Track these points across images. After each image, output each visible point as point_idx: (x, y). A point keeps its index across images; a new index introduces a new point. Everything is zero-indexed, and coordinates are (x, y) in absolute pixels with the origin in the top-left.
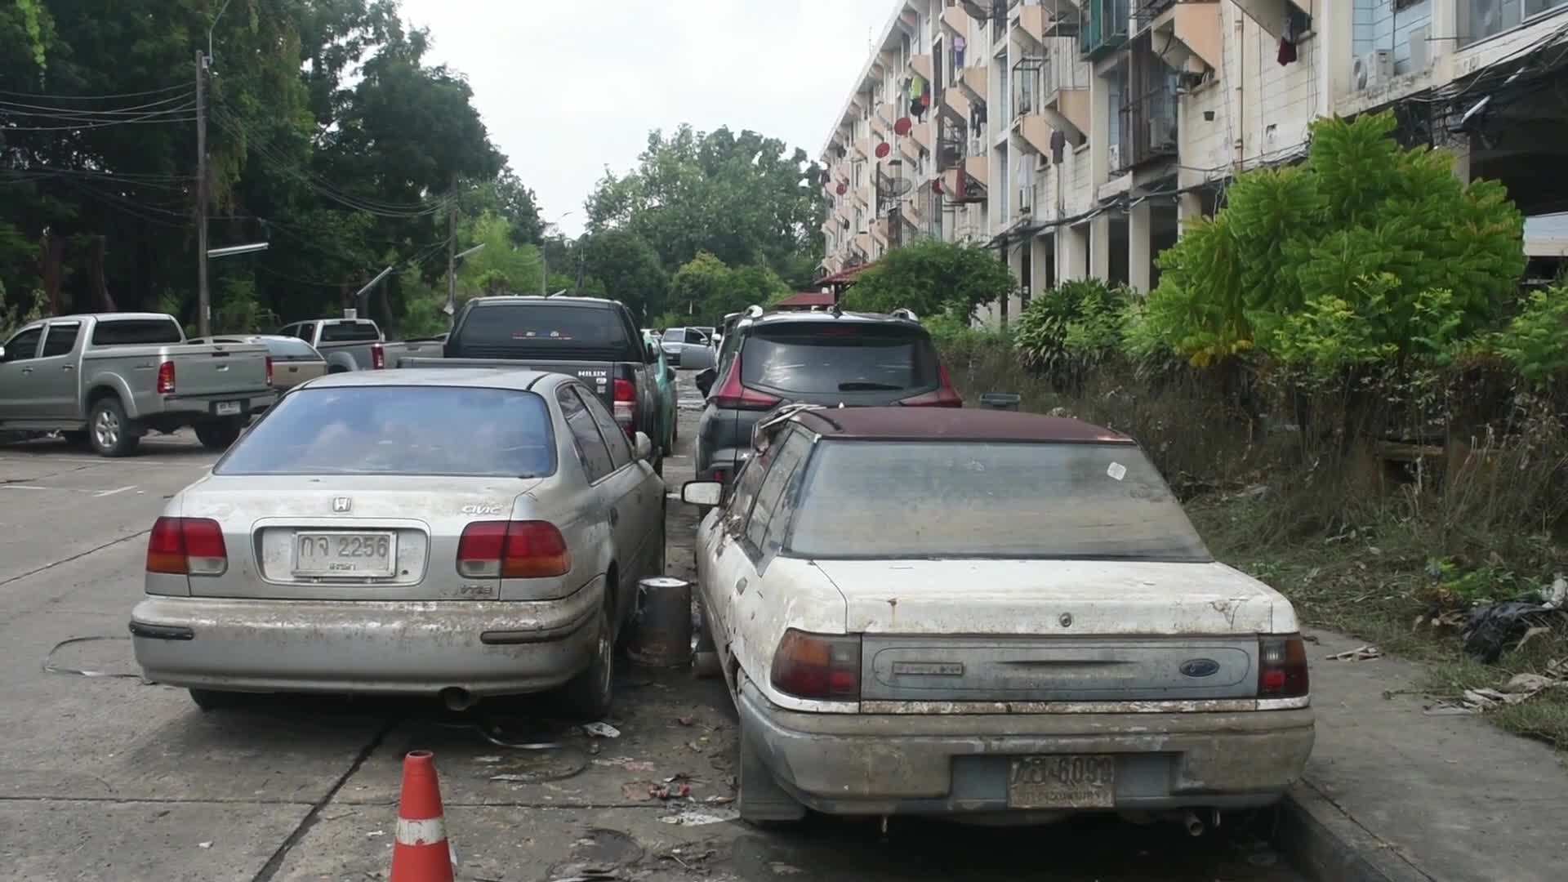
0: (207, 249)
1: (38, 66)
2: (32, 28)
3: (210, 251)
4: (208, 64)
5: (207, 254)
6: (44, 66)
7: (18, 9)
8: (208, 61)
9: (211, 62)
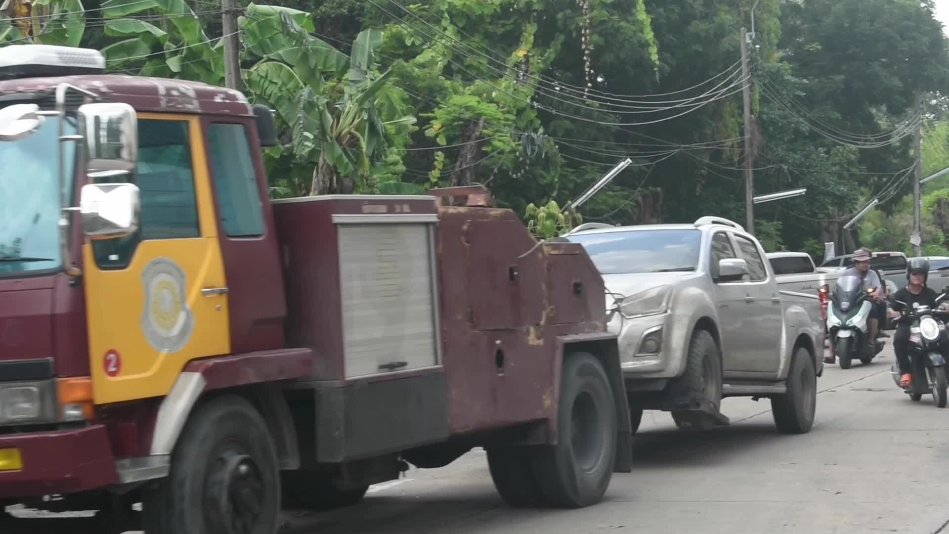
0: (753, 197)
1: (654, 63)
2: (648, 33)
3: (755, 198)
4: (751, 39)
5: (753, 200)
6: (657, 63)
7: (638, 20)
8: (751, 36)
9: (754, 37)
